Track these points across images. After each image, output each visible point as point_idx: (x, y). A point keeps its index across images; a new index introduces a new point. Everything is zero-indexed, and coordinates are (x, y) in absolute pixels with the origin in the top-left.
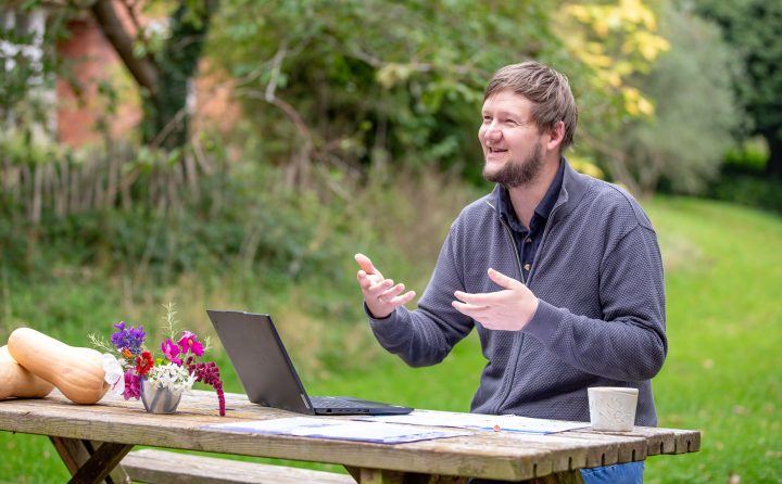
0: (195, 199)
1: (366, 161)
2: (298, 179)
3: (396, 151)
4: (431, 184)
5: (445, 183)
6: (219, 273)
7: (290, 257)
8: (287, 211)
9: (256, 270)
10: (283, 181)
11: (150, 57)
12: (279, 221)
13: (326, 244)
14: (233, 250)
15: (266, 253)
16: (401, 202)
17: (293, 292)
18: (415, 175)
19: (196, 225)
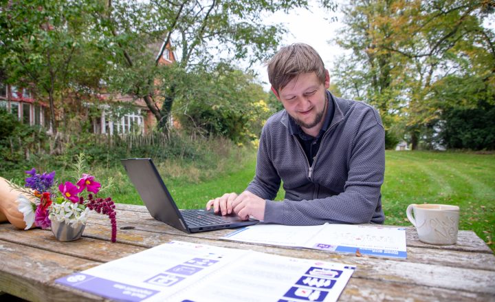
0: (170, 143)
1: (208, 134)
2: (193, 138)
3: (215, 132)
4: (222, 139)
5: (226, 139)
6: (175, 159)
7: (192, 155)
8: (191, 145)
9: (184, 158)
10: (190, 139)
11: (159, 111)
12: (189, 147)
13: (200, 152)
14: (179, 154)
15: (186, 154)
16: (216, 143)
17: (193, 163)
18: (219, 138)
19: (169, 148)
